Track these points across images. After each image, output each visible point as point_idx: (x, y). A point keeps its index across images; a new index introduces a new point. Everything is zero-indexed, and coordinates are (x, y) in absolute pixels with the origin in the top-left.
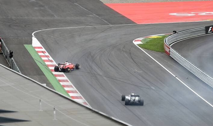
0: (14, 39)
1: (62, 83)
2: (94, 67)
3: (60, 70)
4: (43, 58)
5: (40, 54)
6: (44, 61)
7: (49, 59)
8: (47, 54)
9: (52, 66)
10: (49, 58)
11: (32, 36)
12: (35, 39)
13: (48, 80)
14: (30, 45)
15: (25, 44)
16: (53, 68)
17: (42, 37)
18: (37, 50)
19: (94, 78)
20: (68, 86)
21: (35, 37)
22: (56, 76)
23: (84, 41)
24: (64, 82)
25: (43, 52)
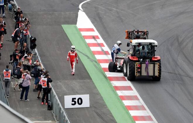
0: (45, 16)
1: (120, 93)
2: (181, 61)
3: (119, 69)
4: (93, 49)
5: (89, 41)
6: (95, 53)
7: (103, 50)
8: (101, 41)
9: (105, 61)
10: (103, 48)
11: (79, 9)
12: (84, 13)
13: (95, 87)
14: (73, 26)
15: (63, 24)
16: (106, 66)
17: (96, 11)
18: (84, 33)
19: (178, 82)
20: (130, 98)
21: (84, 11)
22: (111, 79)
23: (169, 17)
24: (124, 91)
25: (94, 37)
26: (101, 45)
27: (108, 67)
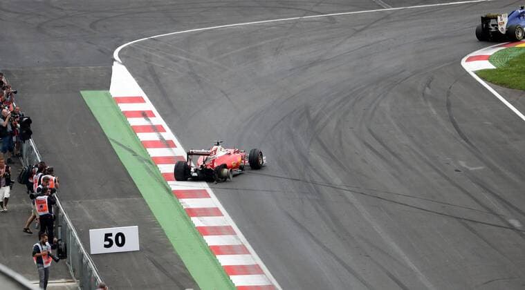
0: (48, 75)
1: (197, 221)
2: (315, 156)
3: (195, 174)
4: (144, 137)
5: (134, 122)
6: (146, 145)
7: (162, 139)
8: (158, 120)
9: (167, 160)
10: (163, 134)
11: (114, 60)
12: (124, 67)
13: (149, 212)
14: (102, 92)
15: (82, 90)
16: (170, 169)
17: (146, 63)
18: (124, 107)
19: (310, 196)
20: (217, 231)
21: (123, 64)
22: (180, 194)
23: (291, 70)
24: (205, 218)
25: (144, 114)
26: (158, 129)
27: (173, 172)
